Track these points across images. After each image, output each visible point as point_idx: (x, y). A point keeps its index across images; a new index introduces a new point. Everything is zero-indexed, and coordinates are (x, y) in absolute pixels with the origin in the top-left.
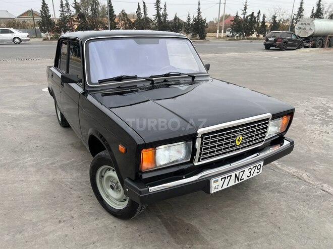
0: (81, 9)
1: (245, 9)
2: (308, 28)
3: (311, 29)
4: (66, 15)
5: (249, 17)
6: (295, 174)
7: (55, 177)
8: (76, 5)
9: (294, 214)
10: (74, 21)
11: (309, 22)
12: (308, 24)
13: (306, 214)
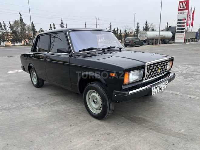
0: (14, 28)
1: (110, 27)
2: (144, 35)
3: (146, 36)
4: (4, 32)
5: (113, 31)
6: (173, 93)
7: (52, 109)
8: (10, 26)
9: (182, 107)
10: (9, 35)
11: (144, 33)
12: (144, 34)
13: (187, 106)
